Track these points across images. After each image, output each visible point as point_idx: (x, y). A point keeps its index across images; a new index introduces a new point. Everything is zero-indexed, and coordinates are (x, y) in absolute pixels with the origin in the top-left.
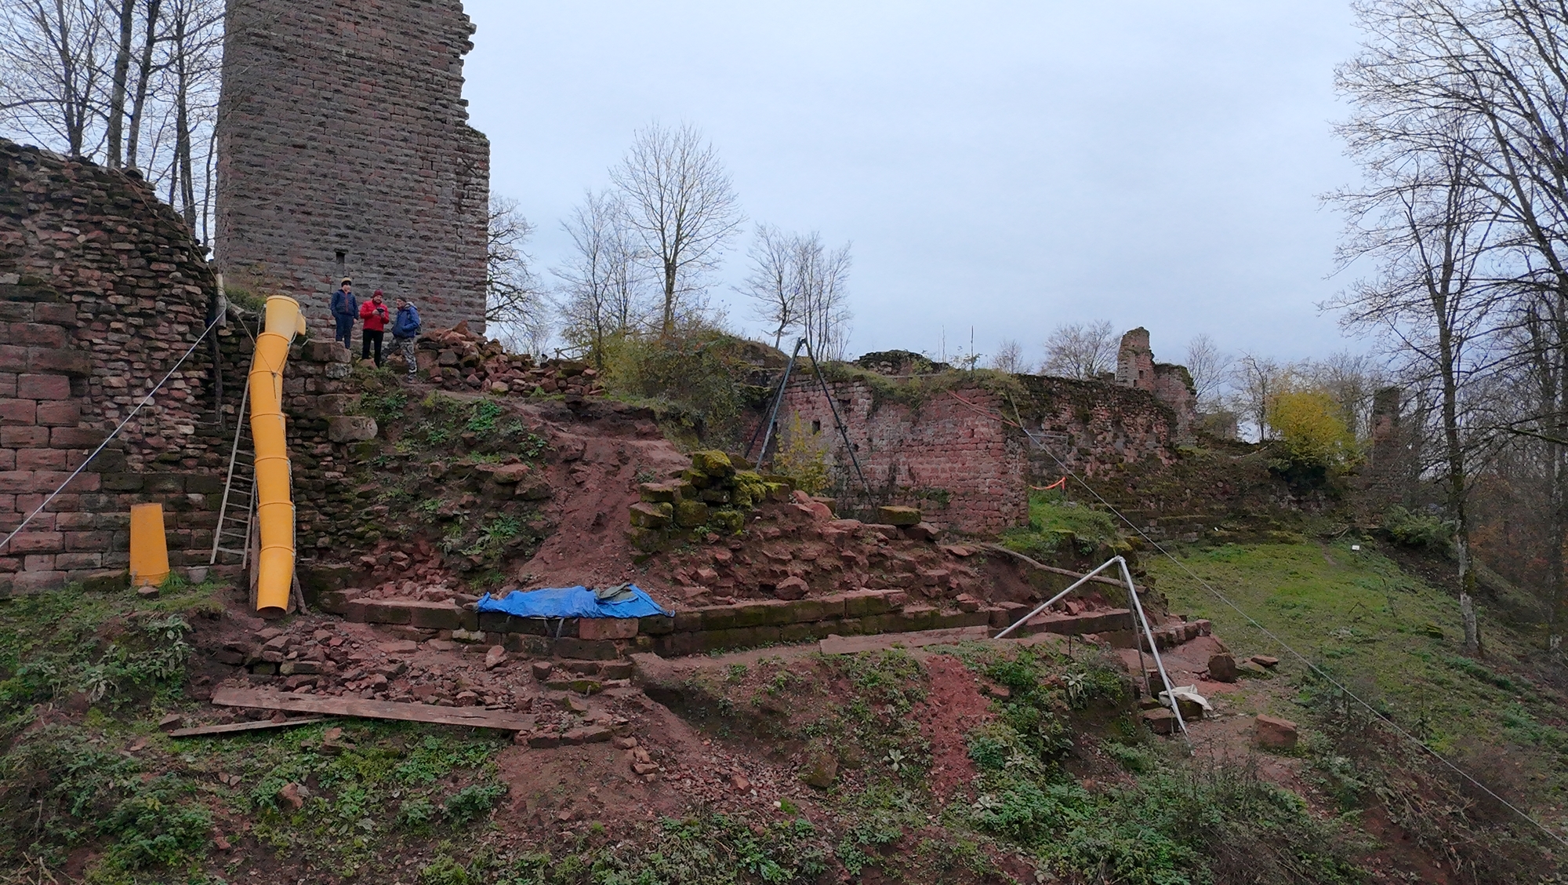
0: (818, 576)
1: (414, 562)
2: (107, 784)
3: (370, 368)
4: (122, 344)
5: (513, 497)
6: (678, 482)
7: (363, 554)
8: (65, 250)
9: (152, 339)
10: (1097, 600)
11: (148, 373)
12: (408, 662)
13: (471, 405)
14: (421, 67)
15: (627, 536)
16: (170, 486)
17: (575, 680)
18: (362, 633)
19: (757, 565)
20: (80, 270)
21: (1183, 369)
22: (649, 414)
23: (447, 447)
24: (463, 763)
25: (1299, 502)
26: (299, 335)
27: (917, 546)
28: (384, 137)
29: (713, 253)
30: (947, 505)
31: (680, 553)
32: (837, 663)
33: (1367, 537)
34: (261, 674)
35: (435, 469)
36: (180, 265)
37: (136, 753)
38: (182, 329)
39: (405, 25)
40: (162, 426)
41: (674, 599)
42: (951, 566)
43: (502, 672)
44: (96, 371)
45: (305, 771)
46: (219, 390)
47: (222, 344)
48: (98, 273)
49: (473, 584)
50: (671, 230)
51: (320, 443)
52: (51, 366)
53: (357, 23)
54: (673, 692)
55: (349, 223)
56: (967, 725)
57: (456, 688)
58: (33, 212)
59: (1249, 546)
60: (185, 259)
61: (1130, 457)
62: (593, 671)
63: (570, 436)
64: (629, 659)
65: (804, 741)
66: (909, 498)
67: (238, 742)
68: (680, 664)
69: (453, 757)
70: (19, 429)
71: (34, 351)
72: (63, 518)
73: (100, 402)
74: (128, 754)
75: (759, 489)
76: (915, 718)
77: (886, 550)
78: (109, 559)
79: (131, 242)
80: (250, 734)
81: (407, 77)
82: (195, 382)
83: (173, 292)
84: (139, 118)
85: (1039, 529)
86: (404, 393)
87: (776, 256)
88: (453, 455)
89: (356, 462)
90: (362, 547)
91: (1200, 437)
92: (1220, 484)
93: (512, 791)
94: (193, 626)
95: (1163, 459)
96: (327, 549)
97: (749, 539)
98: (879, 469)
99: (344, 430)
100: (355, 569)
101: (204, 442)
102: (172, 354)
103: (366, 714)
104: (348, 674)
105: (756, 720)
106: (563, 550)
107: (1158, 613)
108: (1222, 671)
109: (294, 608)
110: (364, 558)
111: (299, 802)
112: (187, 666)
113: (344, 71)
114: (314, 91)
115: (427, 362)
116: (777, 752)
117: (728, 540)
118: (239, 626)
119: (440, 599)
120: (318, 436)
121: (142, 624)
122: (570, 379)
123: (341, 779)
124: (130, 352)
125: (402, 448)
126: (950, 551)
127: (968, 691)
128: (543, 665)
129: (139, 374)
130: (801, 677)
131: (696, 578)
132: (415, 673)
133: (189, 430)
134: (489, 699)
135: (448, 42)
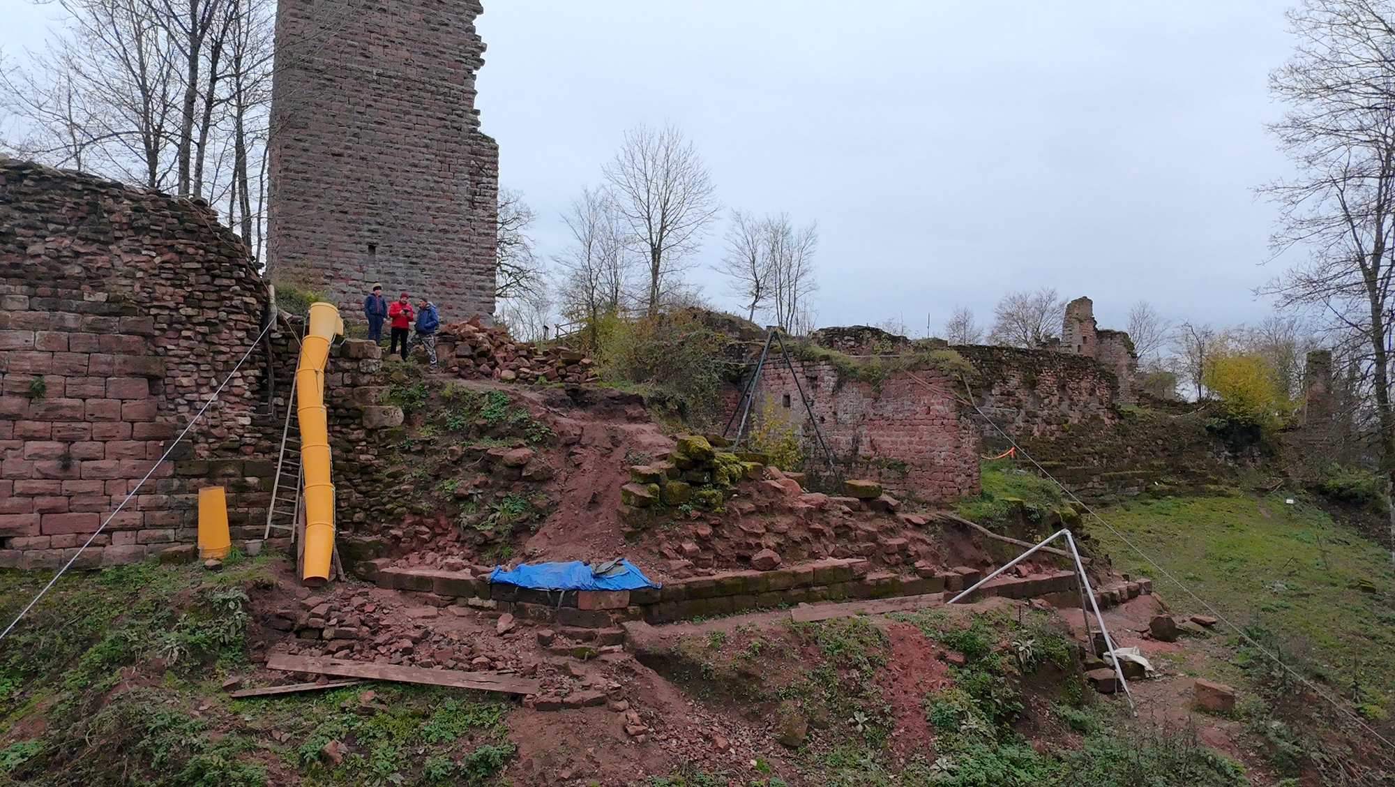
0: (788, 548)
1: (435, 535)
2: (180, 742)
3: (397, 362)
4: (191, 349)
5: (520, 478)
6: (664, 465)
7: (392, 528)
8: (145, 271)
9: (215, 344)
10: (1045, 563)
11: (214, 373)
12: (431, 628)
13: (484, 395)
14: (440, 82)
15: (620, 513)
16: (231, 471)
17: (574, 646)
18: (391, 599)
19: (734, 538)
20: (157, 287)
21: (1125, 335)
22: (638, 400)
23: (463, 432)
24: (478, 723)
25: (1235, 458)
26: (338, 336)
27: (879, 517)
28: (408, 144)
29: (694, 239)
30: (905, 475)
31: (666, 528)
32: (806, 630)
33: (1301, 491)
34: (307, 638)
35: (452, 452)
36: (239, 280)
37: (203, 713)
38: (240, 334)
39: (426, 46)
40: (224, 418)
41: (662, 572)
42: (909, 534)
43: (511, 638)
44: (169, 373)
45: (344, 729)
46: (271, 385)
47: (273, 344)
48: (171, 289)
49: (486, 556)
50: (656, 218)
51: (356, 429)
52: (134, 371)
53: (385, 47)
54: (661, 657)
55: (379, 220)
56: (925, 690)
57: (471, 652)
58: (117, 239)
59: (1188, 499)
60: (243, 275)
61: (1074, 418)
62: (589, 638)
63: (569, 421)
64: (622, 627)
65: (777, 702)
66: (870, 466)
67: (287, 702)
68: (667, 630)
69: (470, 718)
70: (108, 425)
71: (120, 358)
72: (143, 499)
73: (173, 399)
74: (197, 713)
75: (737, 469)
76: (878, 683)
77: (850, 521)
78: (181, 534)
79: (198, 262)
80: (297, 694)
81: (428, 92)
82: (252, 379)
83: (233, 303)
84: (204, 144)
85: (990, 498)
86: (426, 384)
87: (750, 239)
88: (468, 439)
89: (385, 446)
90: (391, 522)
91: (1141, 397)
92: (1160, 442)
93: (520, 750)
94: (250, 596)
95: (1106, 419)
96: (361, 523)
97: (727, 514)
98: (844, 439)
99: (376, 419)
100: (385, 541)
101: (259, 432)
102: (233, 356)
103: (395, 678)
104: (380, 639)
105: (734, 682)
106: (564, 526)
107: (1102, 574)
108: (1163, 631)
109: (334, 576)
110: (393, 532)
111: (339, 758)
112: (245, 633)
113: (374, 89)
114: (350, 106)
115: (445, 353)
116: (753, 712)
117: (708, 517)
118: (290, 594)
119: (457, 569)
120: (353, 423)
121: (208, 595)
122: (569, 368)
123: (374, 737)
124: (198, 356)
125: (424, 433)
126: (908, 520)
127: (926, 657)
128: (547, 633)
129: (205, 375)
130: (774, 643)
131: (680, 551)
132: (436, 638)
133: (246, 421)
134: (500, 665)
135: (464, 60)
